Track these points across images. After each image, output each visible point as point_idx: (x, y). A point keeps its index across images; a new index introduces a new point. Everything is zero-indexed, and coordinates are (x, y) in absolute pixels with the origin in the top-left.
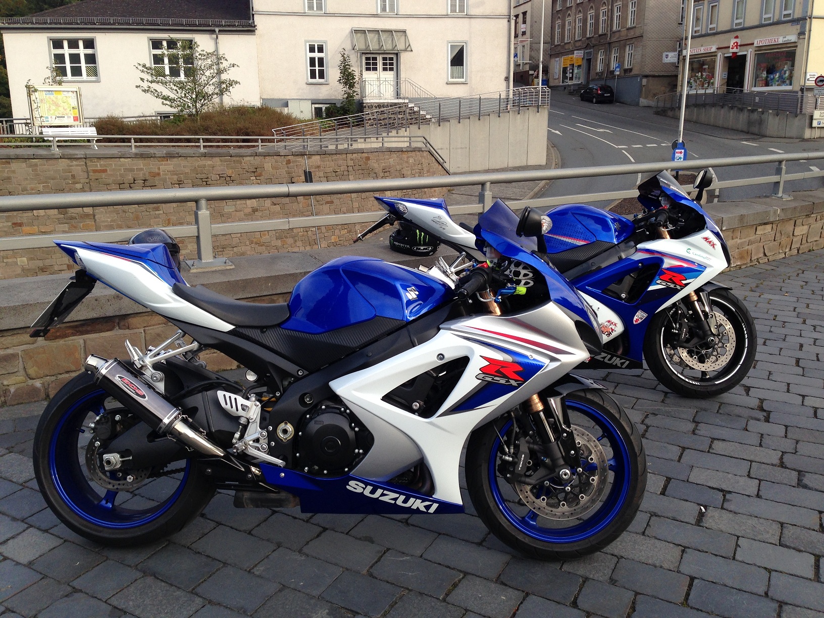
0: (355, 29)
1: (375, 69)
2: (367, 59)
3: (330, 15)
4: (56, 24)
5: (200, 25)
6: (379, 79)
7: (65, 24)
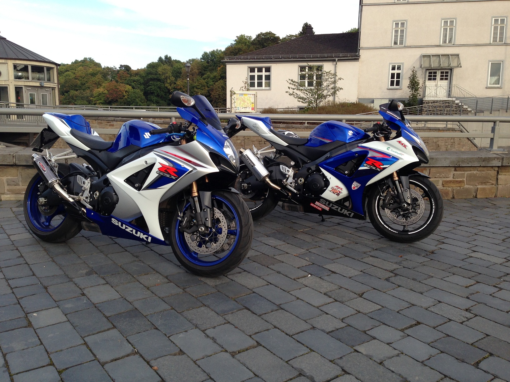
0: (423, 55)
1: (435, 79)
2: (430, 73)
3: (407, 47)
4: (252, 59)
5: (327, 57)
6: (436, 86)
7: (257, 59)
